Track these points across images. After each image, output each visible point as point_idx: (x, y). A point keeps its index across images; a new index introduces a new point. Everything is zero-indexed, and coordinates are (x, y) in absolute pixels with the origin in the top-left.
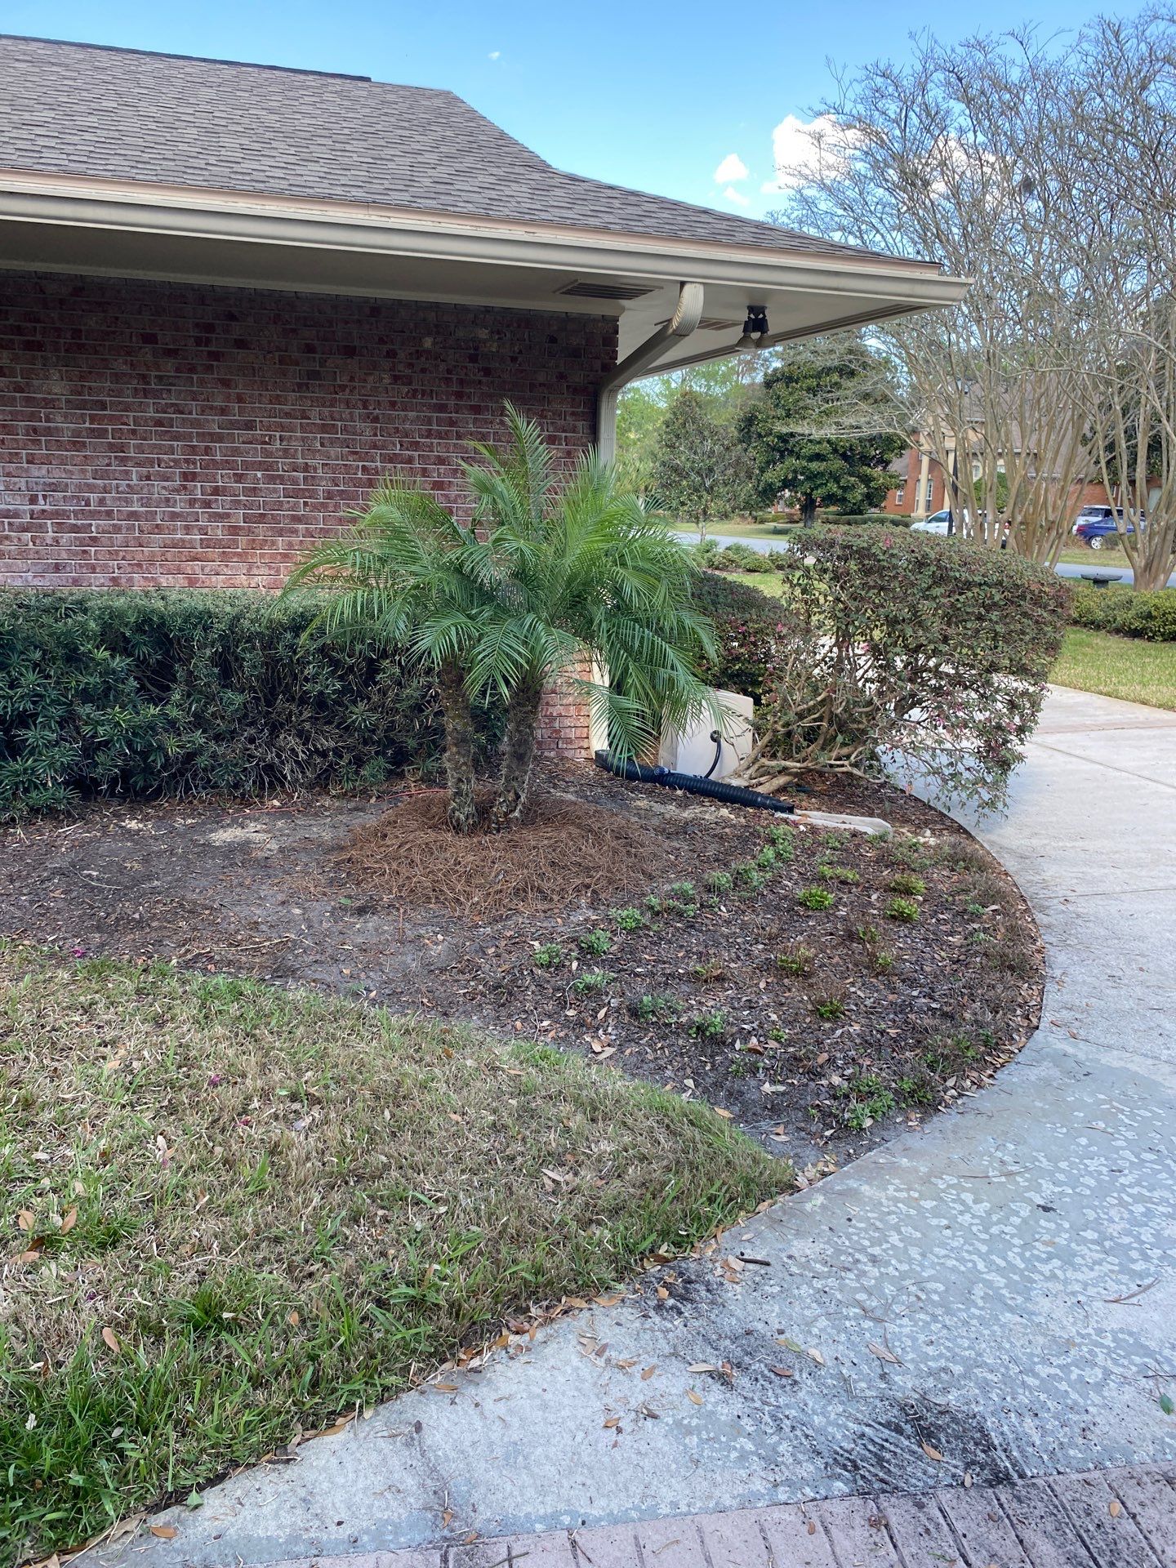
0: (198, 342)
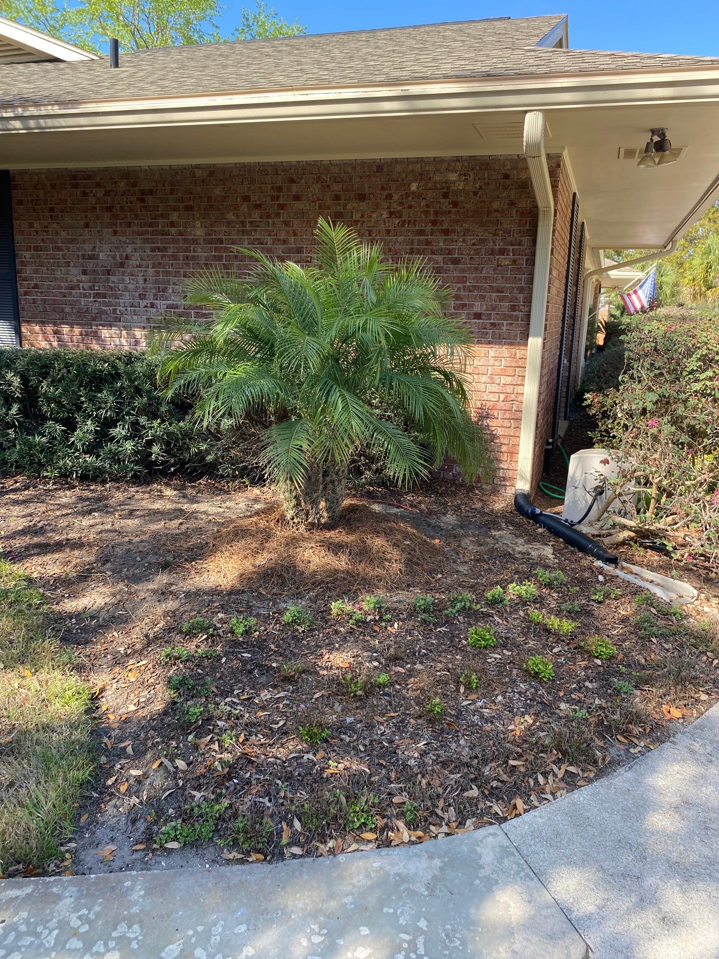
0: (273, 198)
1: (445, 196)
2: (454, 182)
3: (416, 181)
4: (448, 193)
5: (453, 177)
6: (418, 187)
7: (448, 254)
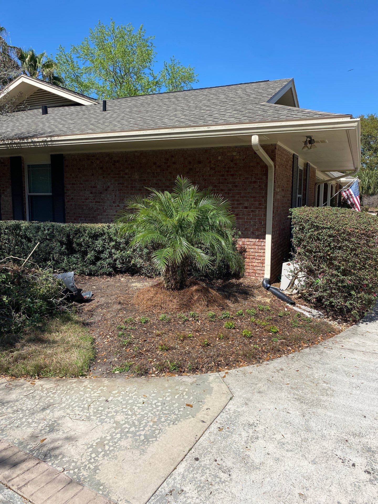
0: (165, 163)
1: (232, 161)
2: (235, 156)
3: (220, 155)
4: (233, 160)
5: (234, 154)
6: (221, 158)
7: (234, 184)
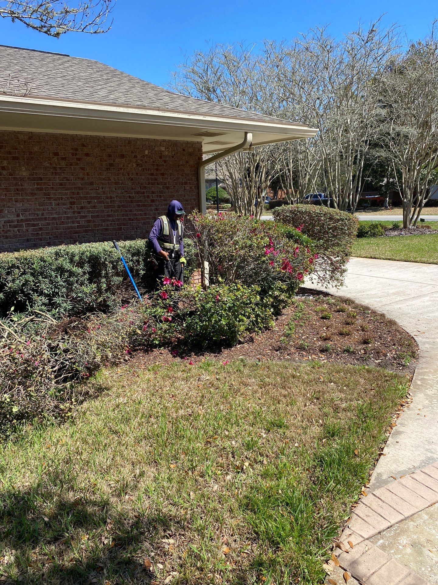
0: (73, 154)
2: (164, 151)
3: (147, 149)
4: (161, 156)
5: (163, 149)
6: (148, 153)
